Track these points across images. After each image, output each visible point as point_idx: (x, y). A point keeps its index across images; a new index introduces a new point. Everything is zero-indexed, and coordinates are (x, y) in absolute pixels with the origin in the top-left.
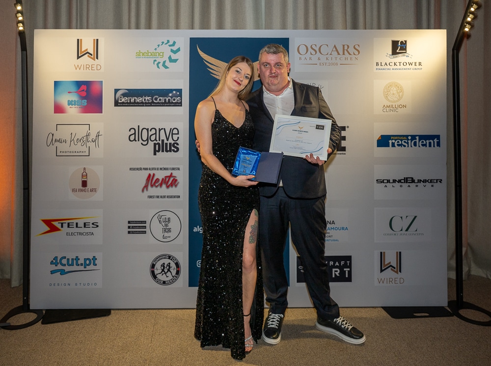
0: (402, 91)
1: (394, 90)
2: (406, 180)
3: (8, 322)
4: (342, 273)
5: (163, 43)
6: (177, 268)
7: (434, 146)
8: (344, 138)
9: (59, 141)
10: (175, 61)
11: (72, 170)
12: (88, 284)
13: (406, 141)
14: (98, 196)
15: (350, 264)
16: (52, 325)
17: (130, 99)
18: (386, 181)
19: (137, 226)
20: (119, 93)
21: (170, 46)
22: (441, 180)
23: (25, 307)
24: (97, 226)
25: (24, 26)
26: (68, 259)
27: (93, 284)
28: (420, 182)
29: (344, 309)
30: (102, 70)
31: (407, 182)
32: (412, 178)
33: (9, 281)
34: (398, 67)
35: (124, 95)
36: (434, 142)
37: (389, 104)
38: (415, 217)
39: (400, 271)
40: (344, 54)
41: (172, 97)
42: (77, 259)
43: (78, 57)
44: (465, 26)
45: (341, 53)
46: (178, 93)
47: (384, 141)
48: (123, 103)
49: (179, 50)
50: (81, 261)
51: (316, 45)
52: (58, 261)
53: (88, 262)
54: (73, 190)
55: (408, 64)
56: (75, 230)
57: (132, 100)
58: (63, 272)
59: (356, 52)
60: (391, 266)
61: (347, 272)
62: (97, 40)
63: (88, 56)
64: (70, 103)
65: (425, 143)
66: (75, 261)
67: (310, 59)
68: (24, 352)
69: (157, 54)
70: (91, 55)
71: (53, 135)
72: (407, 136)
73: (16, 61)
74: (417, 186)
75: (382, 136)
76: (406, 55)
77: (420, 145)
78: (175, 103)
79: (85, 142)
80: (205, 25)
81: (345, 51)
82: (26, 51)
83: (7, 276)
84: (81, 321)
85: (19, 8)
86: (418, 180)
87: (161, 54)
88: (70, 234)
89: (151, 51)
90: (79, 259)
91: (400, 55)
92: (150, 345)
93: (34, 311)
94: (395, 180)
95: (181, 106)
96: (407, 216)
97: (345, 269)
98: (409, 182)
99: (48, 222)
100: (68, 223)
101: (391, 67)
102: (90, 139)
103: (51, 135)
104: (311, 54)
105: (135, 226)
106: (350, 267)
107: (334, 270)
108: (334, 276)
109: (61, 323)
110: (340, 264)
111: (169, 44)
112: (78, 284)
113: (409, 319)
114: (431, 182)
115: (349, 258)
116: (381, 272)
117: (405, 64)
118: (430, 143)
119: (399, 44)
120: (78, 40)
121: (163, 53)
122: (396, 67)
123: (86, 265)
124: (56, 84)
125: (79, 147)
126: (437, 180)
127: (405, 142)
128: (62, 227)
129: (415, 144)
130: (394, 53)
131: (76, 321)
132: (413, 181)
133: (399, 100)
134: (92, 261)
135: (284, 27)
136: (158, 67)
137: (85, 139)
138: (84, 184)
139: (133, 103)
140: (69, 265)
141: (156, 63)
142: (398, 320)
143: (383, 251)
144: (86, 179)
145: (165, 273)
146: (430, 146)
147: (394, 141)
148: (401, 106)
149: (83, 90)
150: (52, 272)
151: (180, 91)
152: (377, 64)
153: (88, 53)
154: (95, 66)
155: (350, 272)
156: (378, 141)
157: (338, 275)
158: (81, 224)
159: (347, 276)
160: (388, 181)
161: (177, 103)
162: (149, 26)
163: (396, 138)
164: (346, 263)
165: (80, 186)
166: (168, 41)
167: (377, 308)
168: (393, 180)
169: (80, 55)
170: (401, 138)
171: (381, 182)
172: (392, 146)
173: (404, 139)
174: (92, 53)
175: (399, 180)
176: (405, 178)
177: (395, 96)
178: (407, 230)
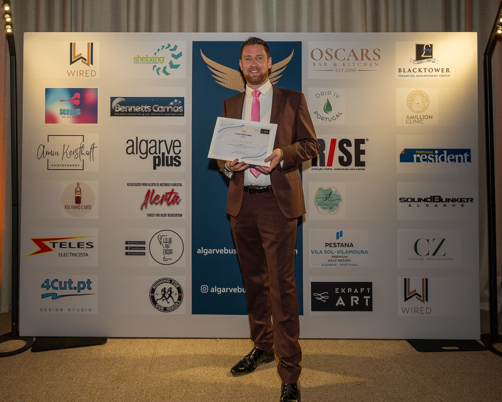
0: (427, 100)
1: (418, 99)
2: (433, 199)
4: (362, 301)
5: (163, 47)
6: (179, 293)
7: (464, 162)
8: (363, 152)
9: (51, 153)
10: (177, 67)
11: (65, 185)
12: (83, 310)
13: (433, 156)
14: (93, 214)
15: (371, 291)
16: (43, 353)
17: (128, 108)
18: (410, 200)
19: (135, 247)
20: (116, 102)
21: (171, 50)
22: (472, 199)
23: (14, 334)
24: (92, 247)
25: (12, 28)
26: (60, 282)
27: (88, 310)
28: (449, 202)
29: (364, 341)
30: (97, 76)
31: (434, 201)
32: (440, 197)
34: (423, 73)
35: (121, 104)
36: (464, 157)
37: (413, 114)
38: (444, 240)
39: (427, 300)
40: (362, 59)
41: (173, 106)
42: (70, 282)
43: (71, 63)
44: (498, 29)
45: (359, 57)
46: (180, 102)
47: (407, 156)
48: (120, 112)
49: (180, 55)
50: (75, 285)
51: (331, 50)
52: (50, 284)
53: (82, 286)
54: (66, 207)
55: (434, 70)
56: (68, 250)
57: (130, 109)
58: (55, 297)
59: (377, 58)
60: (416, 294)
61: (367, 300)
62: (92, 44)
63: (82, 61)
64: (62, 112)
65: (453, 158)
66: (68, 284)
67: (325, 64)
68: (10, 380)
69: (157, 59)
70: (86, 60)
71: (44, 147)
72: (434, 150)
74: (445, 205)
75: (405, 149)
76: (432, 60)
77: (449, 160)
78: (177, 113)
79: (79, 154)
80: (211, 28)
81: (364, 57)
82: (15, 56)
84: (74, 349)
85: (7, 8)
86: (446, 199)
87: (162, 59)
88: (63, 255)
89: (151, 55)
90: (72, 282)
91: (425, 60)
92: (148, 375)
93: (24, 338)
94: (421, 199)
95: (183, 116)
96: (434, 239)
97: (365, 297)
98: (436, 202)
99: (39, 242)
100: (61, 243)
101: (415, 74)
102: (84, 152)
103: (42, 147)
104: (326, 59)
105: (133, 247)
106: (370, 294)
107: (352, 297)
108: (352, 305)
109: (53, 351)
110: (359, 290)
111: (170, 48)
112: (72, 310)
113: (436, 353)
114: (461, 201)
115: (369, 285)
116: (405, 301)
117: (431, 70)
118: (459, 158)
119: (424, 49)
120: (71, 44)
121: (163, 58)
122: (420, 74)
123: (79, 289)
124: (48, 91)
125: (72, 161)
126: (467, 199)
127: (431, 157)
128: (54, 247)
129: (443, 159)
130: (419, 58)
131: (69, 349)
132: (441, 200)
133: (424, 110)
134: (87, 284)
135: (297, 29)
136: (158, 73)
137: (79, 152)
138: (78, 200)
139: (130, 112)
140: (62, 289)
141: (156, 68)
142: (424, 353)
143: (407, 278)
144: (80, 196)
145: (166, 299)
146: (459, 161)
147: (419, 156)
148: (426, 117)
149: (77, 99)
150: (43, 296)
151: (182, 99)
152: (400, 70)
153: (82, 58)
154: (89, 73)
155: (370, 301)
156: (401, 155)
157: (357, 303)
158: (74, 244)
159: (367, 305)
160: (413, 200)
161: (179, 112)
162: (149, 29)
163: (421, 152)
164: (366, 290)
165: (73, 203)
166: (169, 45)
167: (401, 341)
168: (418, 199)
169: (73, 61)
170: (427, 152)
171: (405, 201)
172: (417, 161)
173: (431, 154)
174: (86, 58)
175: (425, 199)
176: (431, 196)
177: (420, 106)
178: (434, 254)
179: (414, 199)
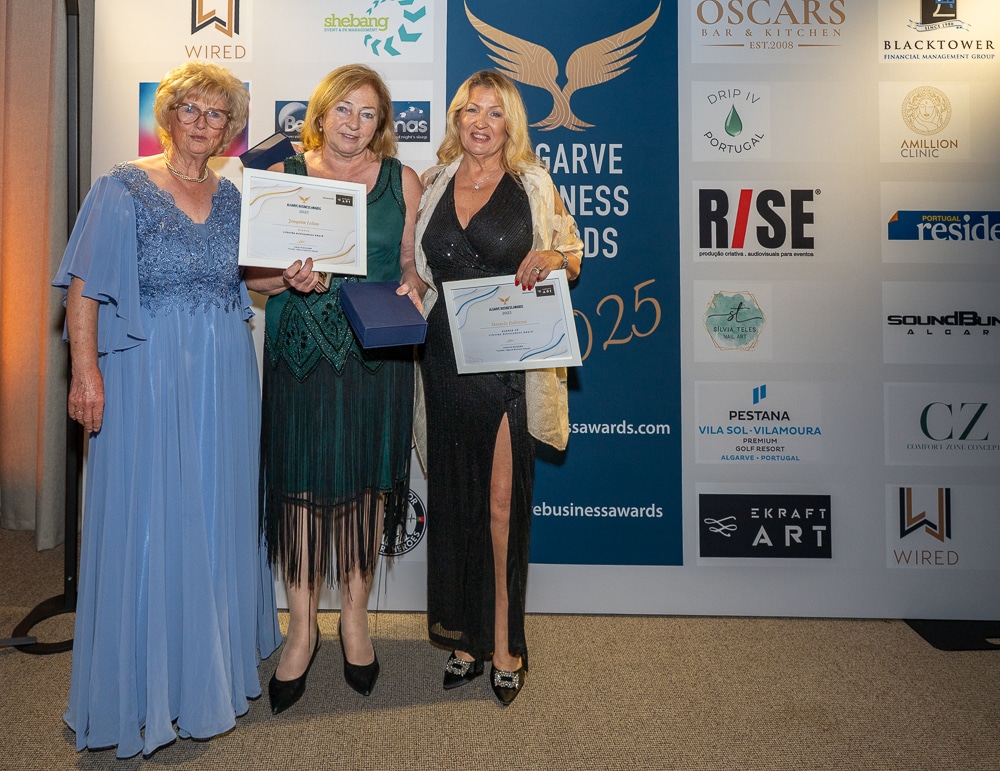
0: (946, 107)
1: (927, 106)
2: (960, 318)
3: (31, 634)
4: (809, 536)
6: (417, 515)
8: (809, 218)
10: (415, 37)
13: (959, 226)
15: (828, 514)
18: (911, 320)
20: (286, 111)
21: (402, 3)
23: (69, 600)
28: (994, 324)
29: (813, 622)
30: (248, 58)
31: (961, 324)
32: (975, 314)
33: (33, 536)
34: (937, 51)
35: (297, 115)
37: (916, 138)
38: (984, 406)
39: (949, 536)
40: (807, 22)
41: (406, 121)
43: (195, 29)
45: (800, 17)
46: (421, 112)
47: (904, 226)
48: (295, 133)
49: (422, 12)
51: (741, 2)
55: (960, 44)
59: (837, 18)
60: (926, 522)
61: (819, 534)
63: (217, 27)
67: (728, 32)
69: (373, 21)
70: (224, 24)
72: (961, 214)
73: (52, 42)
74: (986, 332)
75: (899, 213)
76: (955, 23)
77: (993, 236)
78: (414, 134)
81: (811, 15)
82: (78, 15)
83: (29, 525)
86: (989, 318)
87: (383, 22)
89: (362, 14)
91: (941, 24)
94: (934, 318)
95: (428, 140)
96: (963, 405)
97: (815, 528)
98: (967, 324)
101: (920, 53)
104: (730, 21)
106: (827, 522)
107: (788, 528)
108: (788, 544)
110: (802, 513)
113: (977, 653)
115: (824, 501)
116: (902, 536)
117: (953, 45)
121: (386, 19)
122: (931, 52)
124: (145, 88)
127: (955, 228)
129: (980, 234)
130: (927, 18)
132: (977, 321)
133: (940, 129)
136: (376, 52)
141: (370, 42)
142: (950, 653)
143: (906, 486)
147: (928, 226)
148: (944, 144)
151: (425, 106)
152: (887, 45)
153: (216, 19)
154: (232, 51)
155: (827, 535)
156: (891, 225)
157: (799, 541)
159: (820, 544)
160: (917, 320)
161: (419, 133)
163: (934, 218)
164: (817, 513)
167: (893, 623)
168: (929, 317)
169: (197, 25)
170: (947, 218)
171: (900, 323)
172: (925, 238)
173: (954, 222)
174: (225, 20)
175: (942, 318)
176: (956, 313)
177: (930, 120)
178: (963, 437)
179: (919, 317)
